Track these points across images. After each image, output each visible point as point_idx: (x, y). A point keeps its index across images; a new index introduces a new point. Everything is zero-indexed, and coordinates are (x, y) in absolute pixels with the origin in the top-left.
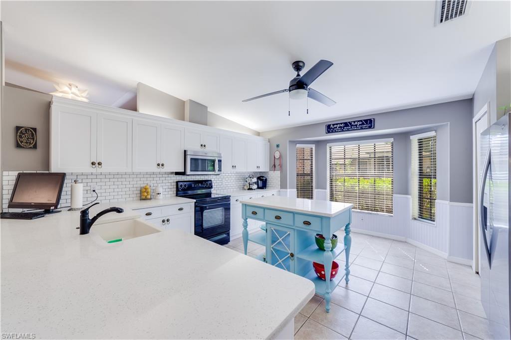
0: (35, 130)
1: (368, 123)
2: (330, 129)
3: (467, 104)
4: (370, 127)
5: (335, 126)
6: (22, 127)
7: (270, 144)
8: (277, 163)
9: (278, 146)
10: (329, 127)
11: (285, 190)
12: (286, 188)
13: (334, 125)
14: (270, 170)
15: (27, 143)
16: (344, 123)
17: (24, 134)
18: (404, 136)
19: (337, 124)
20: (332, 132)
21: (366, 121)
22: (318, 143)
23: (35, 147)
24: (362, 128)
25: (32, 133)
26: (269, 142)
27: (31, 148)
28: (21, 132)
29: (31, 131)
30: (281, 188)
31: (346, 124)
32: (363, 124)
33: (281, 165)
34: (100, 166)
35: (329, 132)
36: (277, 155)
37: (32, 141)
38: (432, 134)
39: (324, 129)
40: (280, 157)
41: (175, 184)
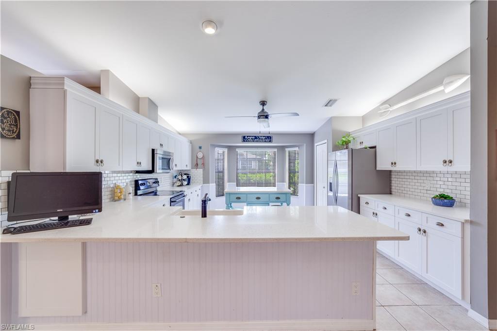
0: (18, 113)
1: (269, 138)
2: (245, 139)
3: (312, 135)
4: (270, 141)
5: (249, 137)
6: (5, 108)
7: (192, 146)
8: (200, 162)
9: (200, 148)
10: (244, 137)
11: (208, 185)
12: (208, 183)
13: (247, 137)
14: (192, 168)
15: (9, 131)
16: (255, 136)
17: (6, 118)
18: (282, 148)
19: (250, 136)
20: (247, 141)
21: (268, 137)
22: (230, 148)
23: (18, 137)
24: (265, 141)
25: (15, 118)
26: (191, 143)
27: (14, 138)
29: (14, 115)
30: (203, 183)
31: (256, 137)
32: (266, 139)
33: (203, 164)
35: (244, 141)
36: (200, 155)
37: (15, 129)
38: (297, 149)
39: (241, 139)
40: (203, 158)
41: (133, 183)
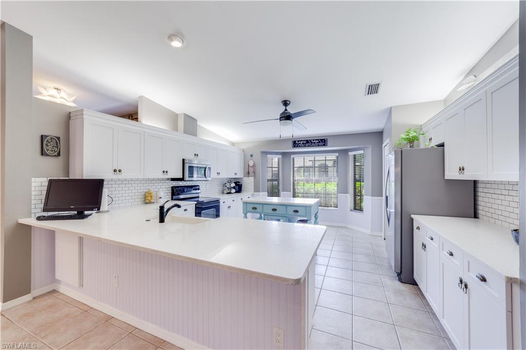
0: (59, 138)
1: (323, 142)
2: (295, 144)
3: (380, 134)
4: (324, 145)
5: (300, 142)
6: (48, 136)
7: (244, 154)
8: (251, 170)
9: (252, 156)
10: (294, 142)
11: (259, 193)
12: (259, 191)
13: (298, 141)
14: (244, 177)
15: (52, 151)
16: (306, 141)
17: (49, 142)
18: (345, 152)
19: (301, 141)
20: (297, 147)
21: (322, 140)
22: (284, 154)
23: (59, 155)
24: (319, 145)
25: (56, 142)
26: (243, 151)
27: (55, 156)
28: (47, 141)
29: (55, 140)
30: (254, 192)
31: (307, 142)
32: (319, 142)
33: (254, 172)
34: (120, 173)
35: (295, 147)
36: (251, 163)
37: (56, 149)
38: (362, 152)
39: (291, 144)
40: (254, 165)
41: (170, 189)
